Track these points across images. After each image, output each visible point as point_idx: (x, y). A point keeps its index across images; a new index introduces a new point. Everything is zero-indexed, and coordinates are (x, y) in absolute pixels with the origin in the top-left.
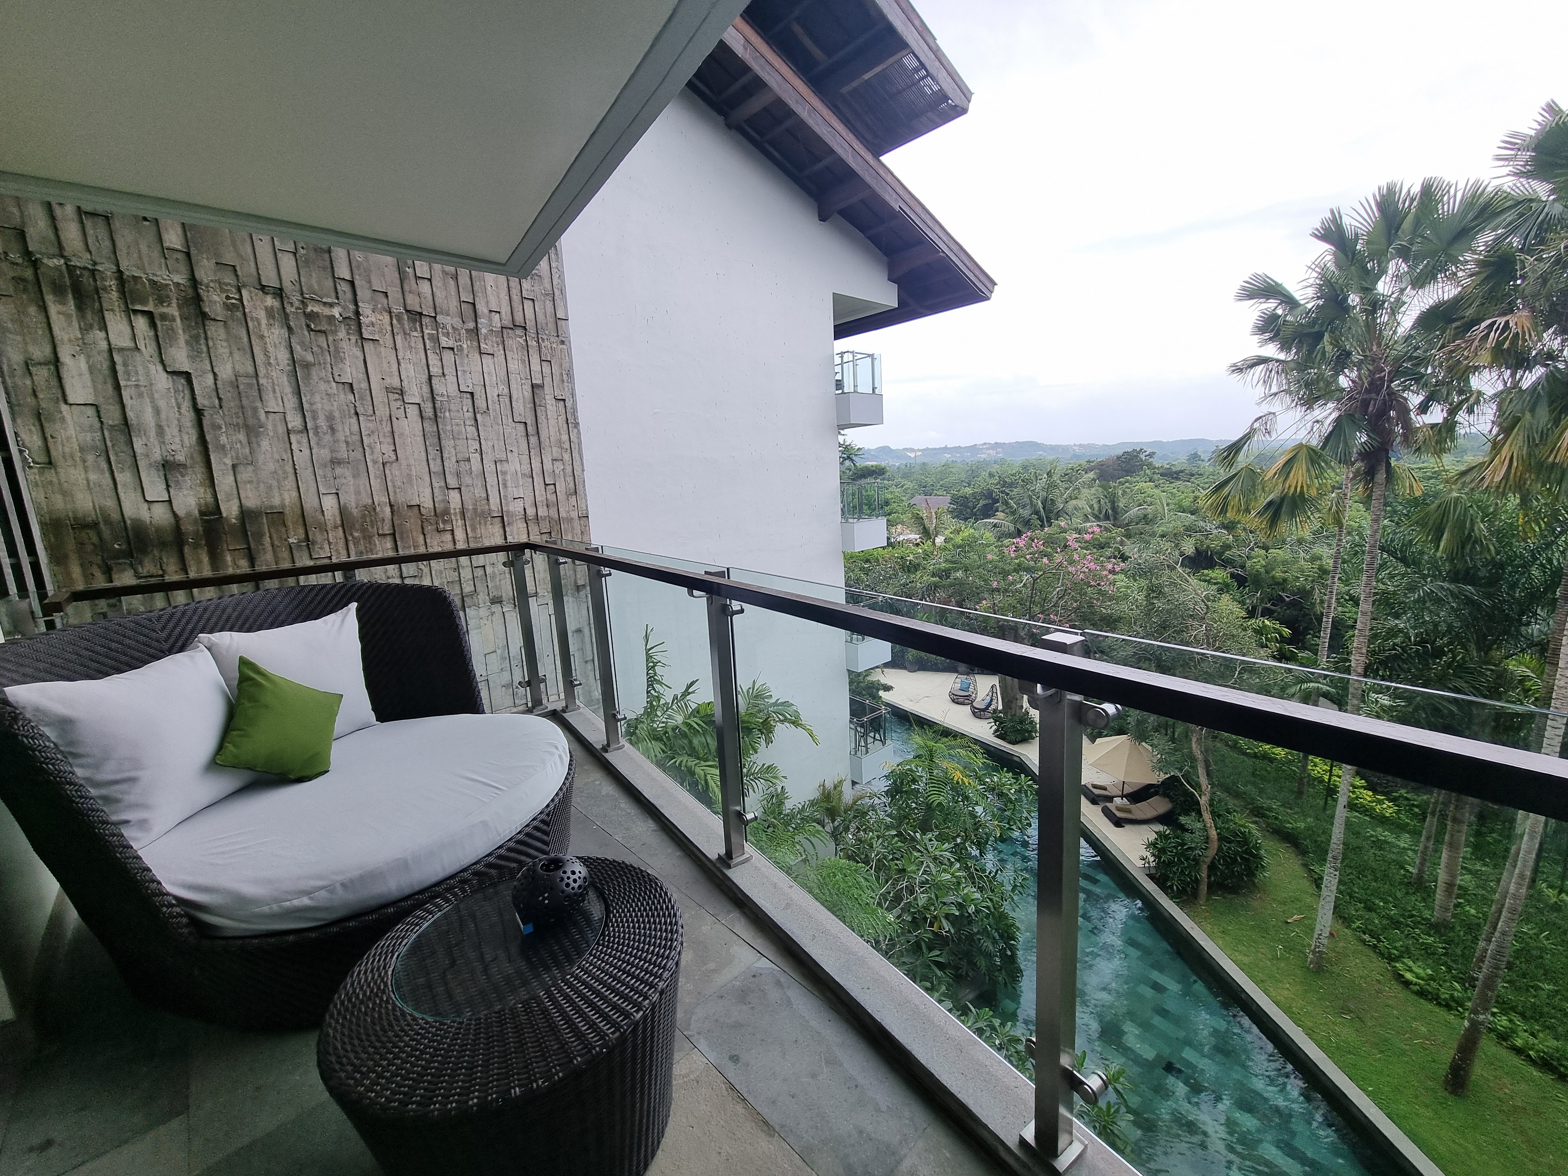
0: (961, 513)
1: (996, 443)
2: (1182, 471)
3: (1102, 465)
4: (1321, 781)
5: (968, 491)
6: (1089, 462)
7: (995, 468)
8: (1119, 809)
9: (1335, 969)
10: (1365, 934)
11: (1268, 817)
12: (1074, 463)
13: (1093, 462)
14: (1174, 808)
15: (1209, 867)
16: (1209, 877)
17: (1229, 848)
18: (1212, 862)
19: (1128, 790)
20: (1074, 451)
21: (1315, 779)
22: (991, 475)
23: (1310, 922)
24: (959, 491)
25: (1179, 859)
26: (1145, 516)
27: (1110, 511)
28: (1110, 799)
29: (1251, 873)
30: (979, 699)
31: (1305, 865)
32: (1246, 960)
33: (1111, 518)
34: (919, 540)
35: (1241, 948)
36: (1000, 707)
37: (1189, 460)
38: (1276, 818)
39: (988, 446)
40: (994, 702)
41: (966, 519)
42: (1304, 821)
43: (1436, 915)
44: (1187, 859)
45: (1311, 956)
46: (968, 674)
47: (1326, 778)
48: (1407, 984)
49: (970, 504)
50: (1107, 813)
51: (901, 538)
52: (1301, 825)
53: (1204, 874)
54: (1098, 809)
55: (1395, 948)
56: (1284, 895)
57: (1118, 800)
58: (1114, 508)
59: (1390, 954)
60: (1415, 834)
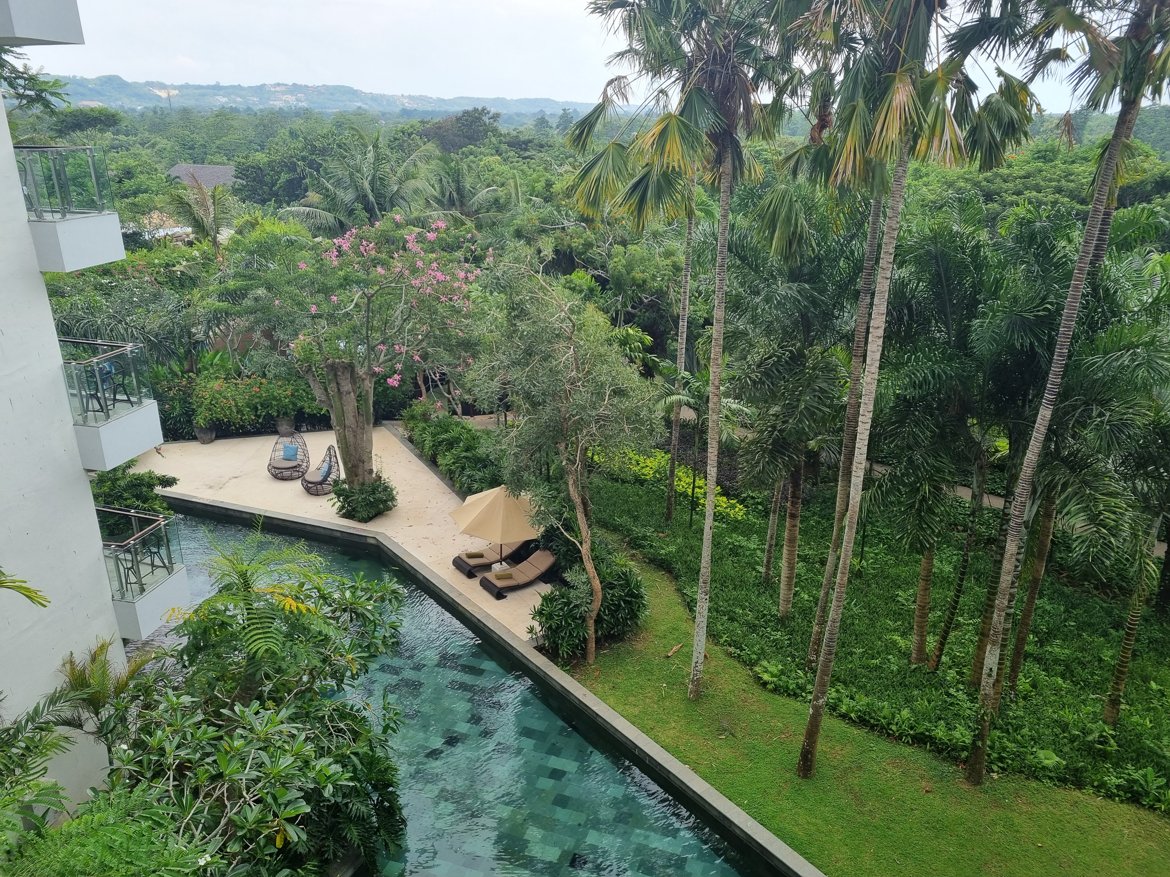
0: (254, 191)
1: (294, 85)
2: (530, 141)
3: (440, 128)
4: (686, 496)
5: (261, 158)
6: (422, 122)
7: (298, 124)
8: (499, 578)
9: (711, 691)
10: (730, 646)
11: (643, 547)
12: (405, 123)
13: (427, 123)
14: (556, 561)
15: (595, 621)
16: (596, 631)
17: (613, 595)
18: (598, 615)
19: (507, 552)
20: (403, 105)
21: (681, 494)
22: (293, 134)
23: (687, 649)
24: (247, 157)
25: (566, 622)
26: (496, 201)
27: (455, 195)
28: (487, 567)
29: (634, 616)
30: (312, 468)
31: (679, 590)
32: (636, 711)
33: (457, 203)
34: (192, 236)
35: (631, 699)
36: (343, 476)
37: (536, 125)
38: (651, 546)
39: (283, 88)
40: (334, 470)
41: (263, 202)
42: (674, 543)
43: (781, 608)
44: (574, 618)
45: (690, 686)
46: (291, 435)
47: (690, 492)
48: (765, 684)
49: (267, 179)
50: (486, 585)
51: (161, 233)
52: (673, 549)
53: (591, 631)
54: (475, 583)
55: (754, 653)
56: (663, 628)
57: (496, 567)
58: (459, 190)
59: (751, 659)
60: (761, 532)
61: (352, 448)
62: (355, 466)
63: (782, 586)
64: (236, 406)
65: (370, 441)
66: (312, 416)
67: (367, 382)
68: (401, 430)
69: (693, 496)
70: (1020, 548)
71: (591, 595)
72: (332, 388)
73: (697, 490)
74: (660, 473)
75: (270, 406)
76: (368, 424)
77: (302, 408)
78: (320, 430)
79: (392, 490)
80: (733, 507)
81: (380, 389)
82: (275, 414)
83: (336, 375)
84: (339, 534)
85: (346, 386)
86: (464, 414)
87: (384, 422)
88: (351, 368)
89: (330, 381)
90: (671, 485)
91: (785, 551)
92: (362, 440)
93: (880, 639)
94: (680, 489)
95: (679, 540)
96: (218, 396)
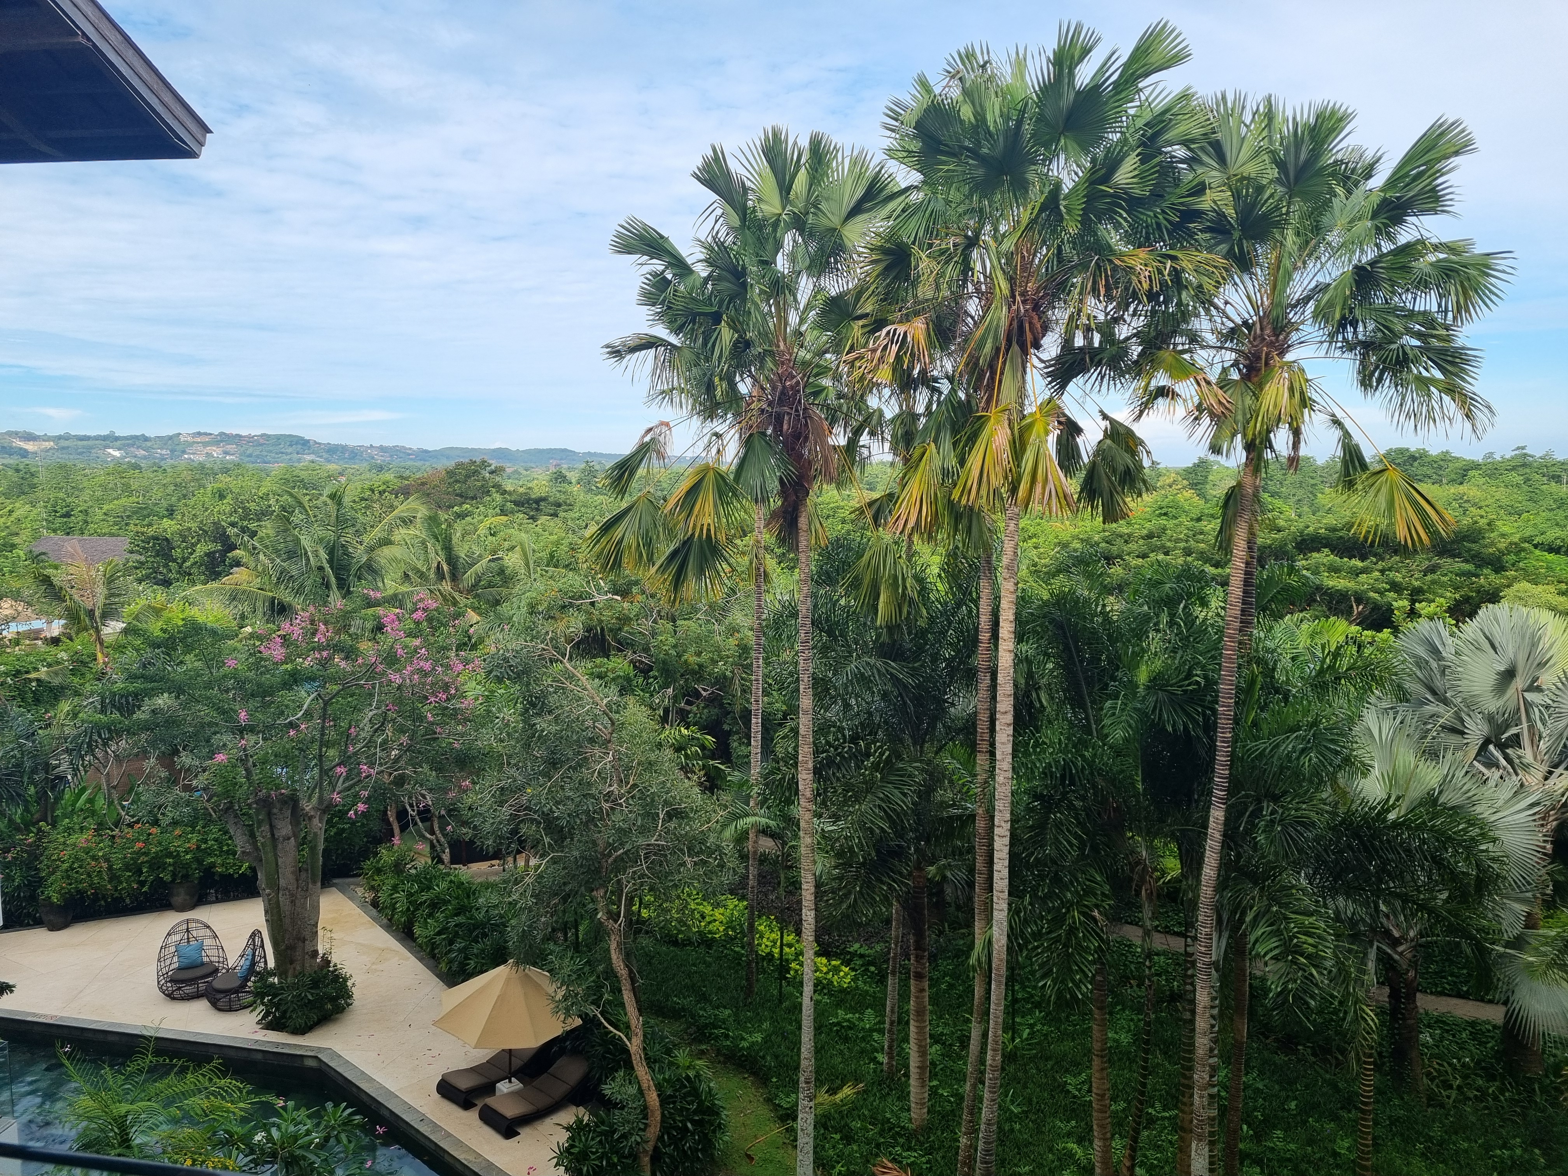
0: (155, 570)
1: (222, 434)
4: (771, 959)
7: (224, 482)
8: (507, 1103)
11: (717, 1039)
14: (589, 1070)
15: (651, 1158)
17: (676, 1113)
18: (656, 1148)
19: (517, 1063)
20: (371, 457)
21: (764, 957)
22: (217, 496)
24: (147, 526)
25: (609, 1162)
26: (501, 571)
28: (490, 1088)
31: (768, 1100)
33: (448, 576)
37: (549, 480)
38: (728, 1037)
39: (206, 438)
40: (260, 957)
41: (168, 583)
42: (759, 1029)
43: (913, 1116)
47: (776, 951)
49: (176, 553)
50: (489, 1117)
53: (647, 1174)
54: (472, 1115)
57: (503, 1086)
60: (879, 1005)
61: (287, 921)
62: (292, 948)
63: (913, 1081)
64: (110, 868)
65: (316, 909)
66: (227, 879)
67: (316, 821)
68: (360, 891)
69: (781, 958)
70: (1213, 999)
71: (646, 1117)
72: (263, 834)
73: (786, 950)
74: (734, 929)
75: (163, 867)
76: (314, 882)
77: (213, 865)
78: (236, 898)
79: (346, 980)
80: (836, 970)
81: (333, 831)
82: (168, 878)
83: (269, 814)
84: (259, 1056)
85: (284, 828)
86: (453, 861)
87: (335, 881)
88: (292, 802)
89: (260, 823)
90: (751, 944)
91: (912, 1028)
92: (304, 906)
93: (1051, 1150)
94: (763, 950)
95: (766, 1025)
96: (83, 855)
